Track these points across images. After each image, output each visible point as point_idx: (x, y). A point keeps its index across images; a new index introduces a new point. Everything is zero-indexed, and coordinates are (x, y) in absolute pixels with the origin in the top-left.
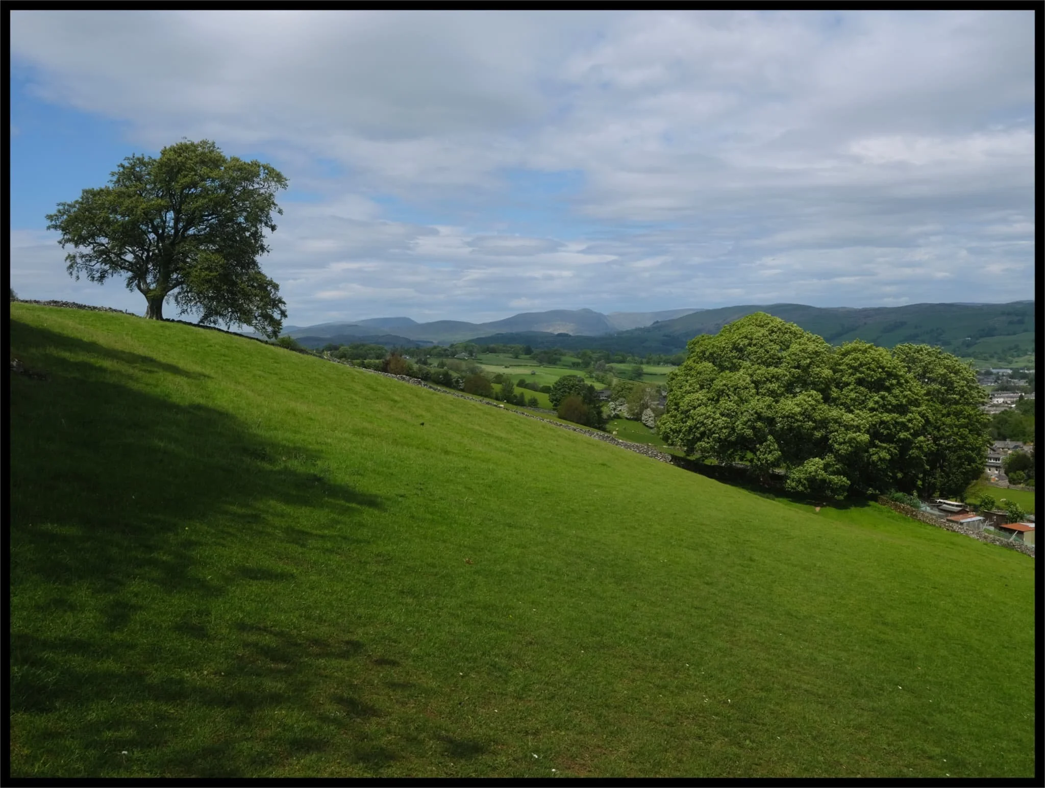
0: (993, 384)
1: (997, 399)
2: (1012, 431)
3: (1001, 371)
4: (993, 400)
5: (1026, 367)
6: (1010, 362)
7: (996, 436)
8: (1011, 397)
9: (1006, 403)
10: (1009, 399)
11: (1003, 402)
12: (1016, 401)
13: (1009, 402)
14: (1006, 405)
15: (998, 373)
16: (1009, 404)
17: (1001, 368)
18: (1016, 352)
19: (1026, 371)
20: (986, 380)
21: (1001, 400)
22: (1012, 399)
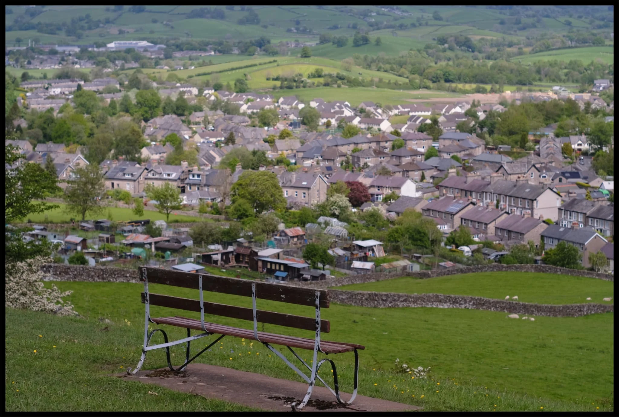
0: (57, 67)
1: (53, 90)
2: (57, 132)
3: (68, 49)
4: (50, 90)
5: (96, 43)
6: (79, 37)
7: (41, 138)
8: (69, 87)
9: (64, 93)
10: (67, 89)
11: (61, 93)
12: (74, 92)
13: (67, 93)
14: (64, 96)
15: (64, 52)
16: (66, 95)
17: (68, 45)
18: (87, 23)
19: (95, 49)
20: (49, 60)
21: (58, 91)
22: (70, 89)
